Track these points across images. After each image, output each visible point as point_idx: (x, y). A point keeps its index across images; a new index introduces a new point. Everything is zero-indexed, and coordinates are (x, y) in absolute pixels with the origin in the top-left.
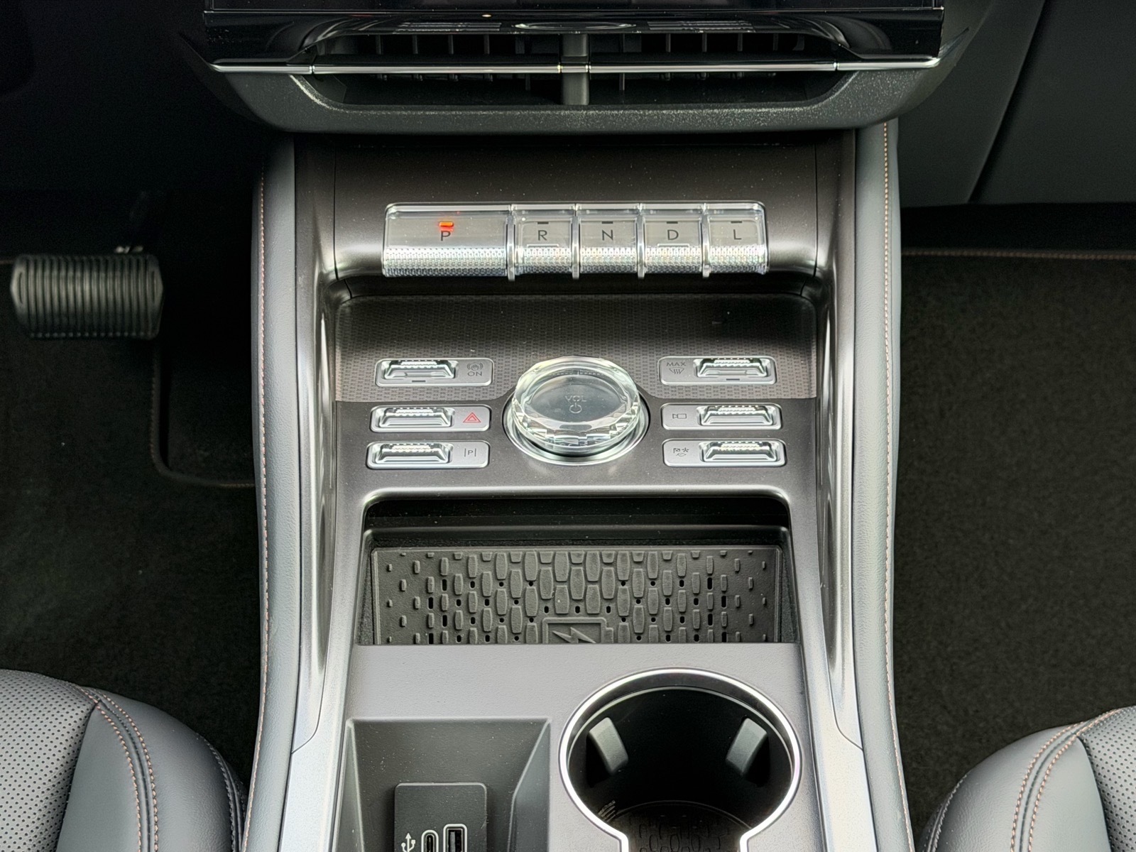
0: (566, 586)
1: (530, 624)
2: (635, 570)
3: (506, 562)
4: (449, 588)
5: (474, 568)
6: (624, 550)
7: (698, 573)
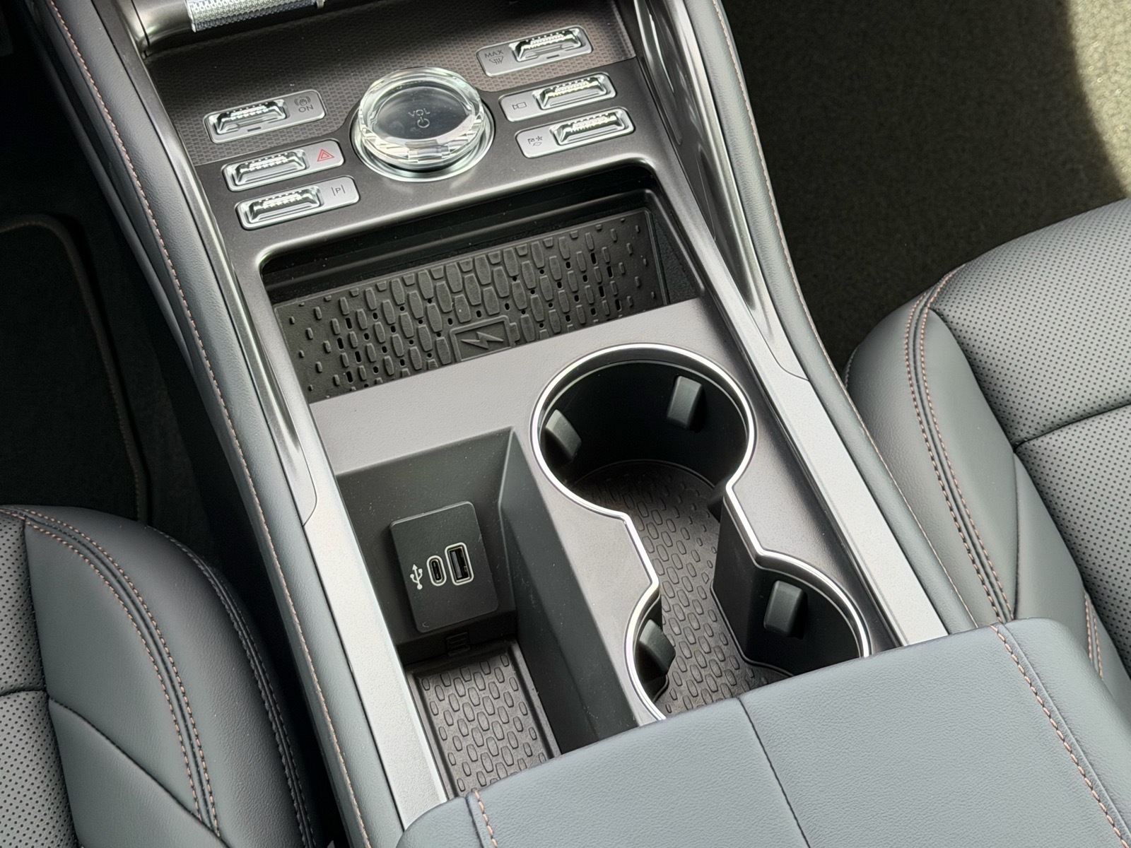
0: (462, 295)
1: (438, 339)
2: (523, 263)
3: (401, 286)
4: (353, 324)
5: (373, 299)
6: (508, 247)
7: (580, 252)
